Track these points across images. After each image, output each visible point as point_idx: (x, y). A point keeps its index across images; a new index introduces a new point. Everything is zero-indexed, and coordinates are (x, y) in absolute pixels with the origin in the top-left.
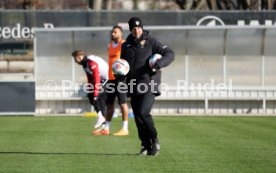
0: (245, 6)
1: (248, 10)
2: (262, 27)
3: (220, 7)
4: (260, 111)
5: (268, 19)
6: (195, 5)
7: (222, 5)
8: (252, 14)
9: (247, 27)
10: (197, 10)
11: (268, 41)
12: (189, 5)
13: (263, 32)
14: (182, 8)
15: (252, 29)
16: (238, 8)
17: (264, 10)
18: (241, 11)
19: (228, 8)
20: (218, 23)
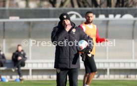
0: (96, 5)
1: (98, 8)
2: (107, 19)
3: (80, 6)
4: (106, 76)
5: (111, 14)
6: (62, 4)
7: (81, 4)
8: (101, 10)
9: (97, 19)
10: (64, 7)
11: (110, 29)
12: (58, 4)
13: (107, 23)
14: (54, 6)
15: (100, 21)
16: (92, 7)
17: (108, 8)
18: (94, 8)
19: (85, 7)
20: (77, 16)
